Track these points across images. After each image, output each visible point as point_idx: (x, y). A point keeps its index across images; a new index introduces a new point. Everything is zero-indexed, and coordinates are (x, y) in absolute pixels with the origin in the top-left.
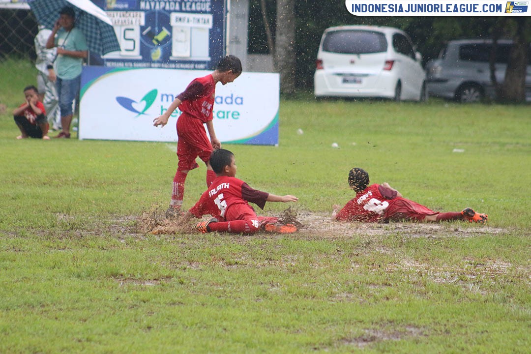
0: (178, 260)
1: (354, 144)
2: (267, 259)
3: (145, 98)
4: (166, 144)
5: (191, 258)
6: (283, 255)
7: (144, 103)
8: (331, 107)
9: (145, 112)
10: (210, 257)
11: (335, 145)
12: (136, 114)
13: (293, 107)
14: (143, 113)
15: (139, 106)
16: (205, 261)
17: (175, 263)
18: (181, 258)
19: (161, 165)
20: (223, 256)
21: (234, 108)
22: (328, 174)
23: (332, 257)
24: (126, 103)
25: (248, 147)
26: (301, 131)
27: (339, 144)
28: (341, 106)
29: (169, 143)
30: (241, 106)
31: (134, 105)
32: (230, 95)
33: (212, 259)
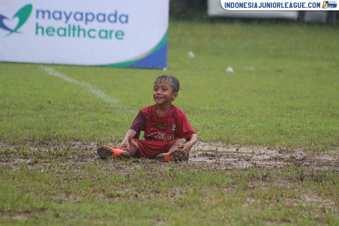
0: (55, 192)
1: (251, 69)
2: (152, 192)
4: (42, 66)
5: (68, 189)
6: (170, 188)
8: (225, 29)
9: (21, 30)
10: (89, 188)
11: (230, 69)
13: (183, 27)
16: (83, 192)
17: (50, 194)
18: (57, 189)
19: (35, 89)
20: (103, 188)
21: (117, 26)
22: (221, 101)
23: (225, 190)
25: (132, 70)
26: (191, 54)
27: (234, 69)
28: (237, 28)
29: (44, 64)
30: (125, 25)
33: (91, 191)
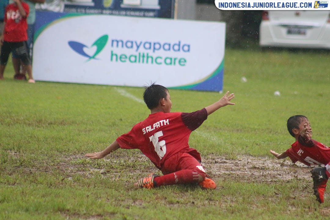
0: (123, 198)
1: (296, 93)
2: (207, 200)
3: (96, 43)
4: (115, 88)
5: (135, 196)
6: (222, 197)
7: (95, 48)
8: (275, 57)
9: (98, 56)
10: (153, 195)
11: (278, 93)
12: (86, 58)
13: (238, 55)
14: (93, 57)
15: (90, 50)
16: (148, 199)
17: (119, 200)
18: (126, 195)
19: (109, 108)
20: (165, 196)
21: (181, 55)
22: (269, 121)
23: (270, 199)
24: (77, 47)
25: (193, 93)
26: (244, 79)
27: (281, 93)
28: (285, 56)
29: (117, 86)
30: (188, 53)
31: (85, 50)
32: (177, 43)
33: (154, 198)
